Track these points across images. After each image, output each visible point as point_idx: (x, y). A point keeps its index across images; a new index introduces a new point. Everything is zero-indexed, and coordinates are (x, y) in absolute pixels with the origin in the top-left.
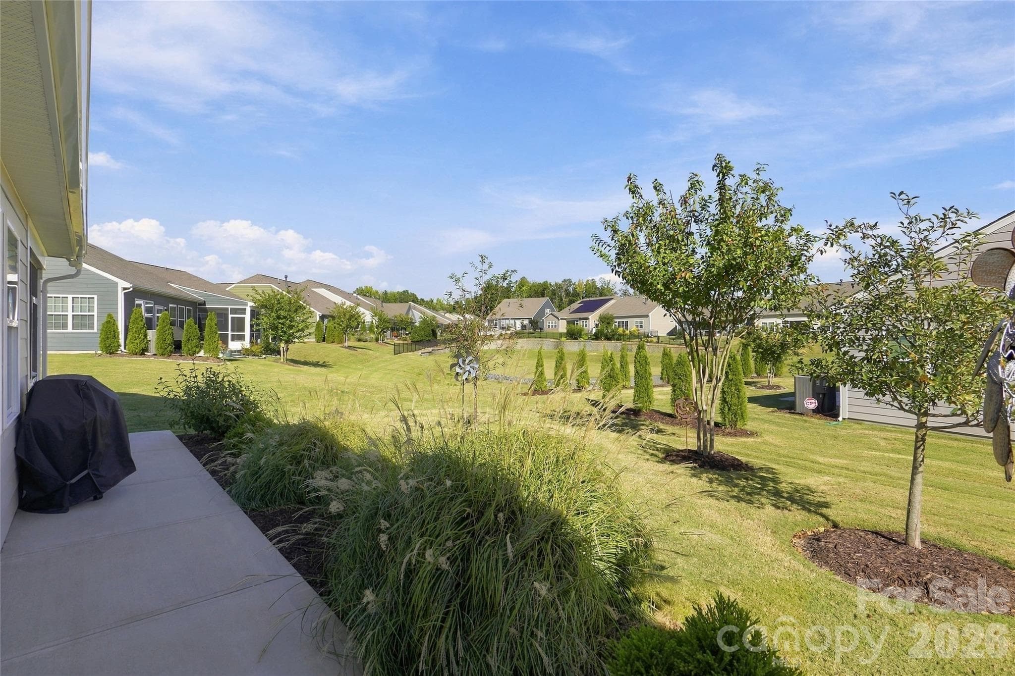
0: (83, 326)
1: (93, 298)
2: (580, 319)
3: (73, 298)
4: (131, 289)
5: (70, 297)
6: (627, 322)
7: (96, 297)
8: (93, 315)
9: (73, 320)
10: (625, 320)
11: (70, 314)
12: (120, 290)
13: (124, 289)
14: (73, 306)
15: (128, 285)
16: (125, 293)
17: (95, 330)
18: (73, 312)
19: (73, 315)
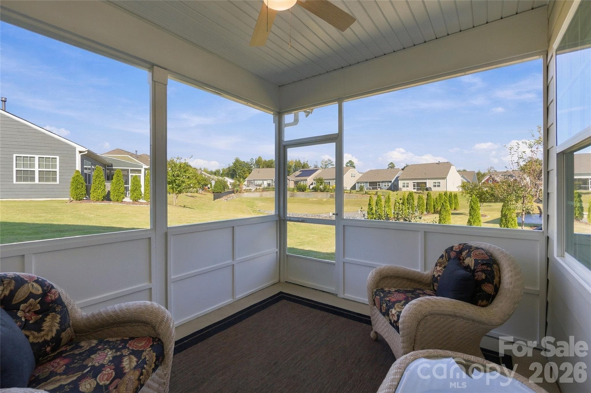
0: (48, 180)
1: (56, 158)
2: (302, 180)
3: (39, 157)
4: (86, 152)
5: (37, 157)
6: (329, 182)
7: (58, 157)
8: (56, 171)
9: (39, 175)
10: (328, 181)
11: (37, 169)
12: (77, 153)
13: (80, 152)
14: (39, 164)
15: (83, 149)
16: (81, 155)
17: (58, 182)
18: (39, 168)
19: (39, 171)
